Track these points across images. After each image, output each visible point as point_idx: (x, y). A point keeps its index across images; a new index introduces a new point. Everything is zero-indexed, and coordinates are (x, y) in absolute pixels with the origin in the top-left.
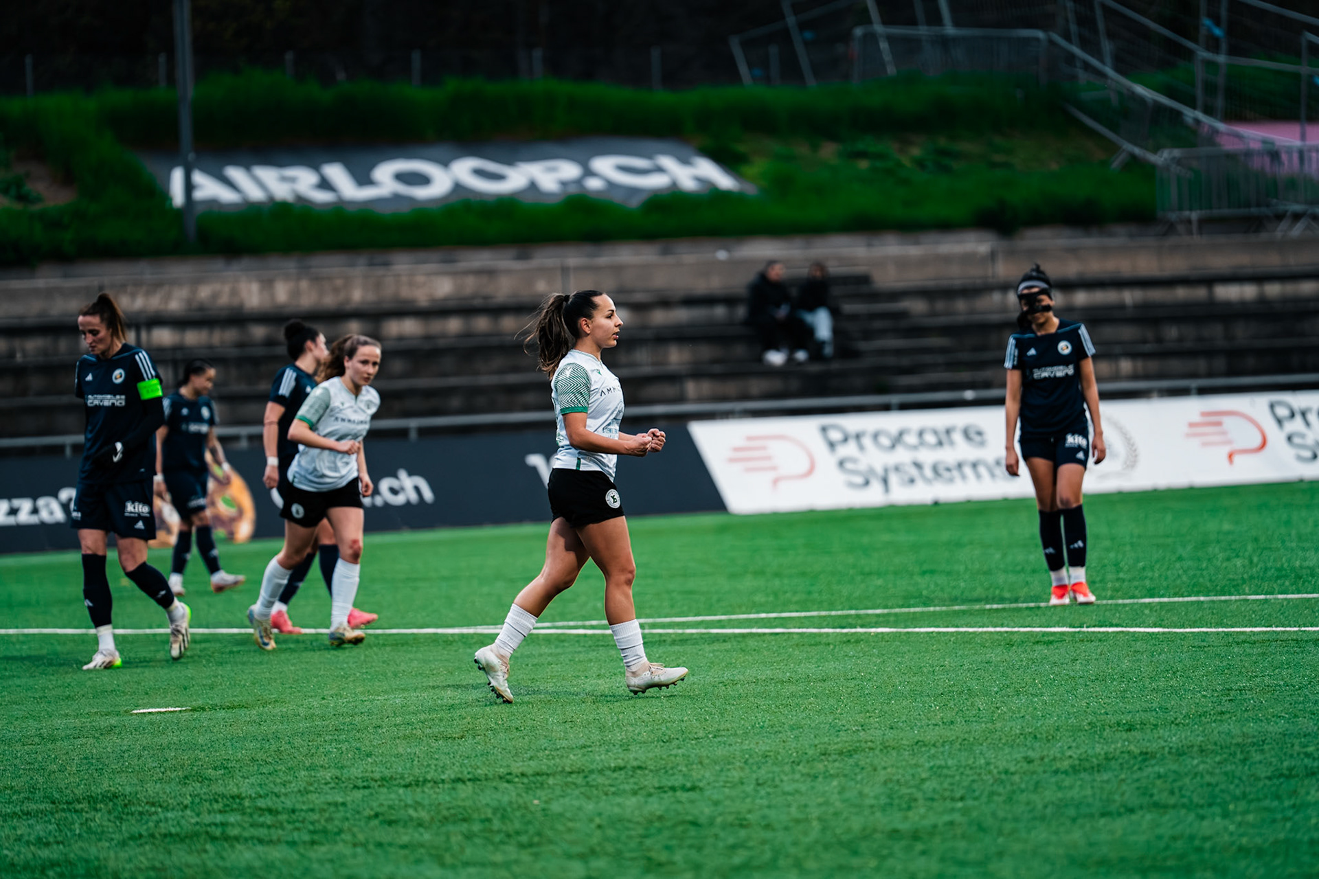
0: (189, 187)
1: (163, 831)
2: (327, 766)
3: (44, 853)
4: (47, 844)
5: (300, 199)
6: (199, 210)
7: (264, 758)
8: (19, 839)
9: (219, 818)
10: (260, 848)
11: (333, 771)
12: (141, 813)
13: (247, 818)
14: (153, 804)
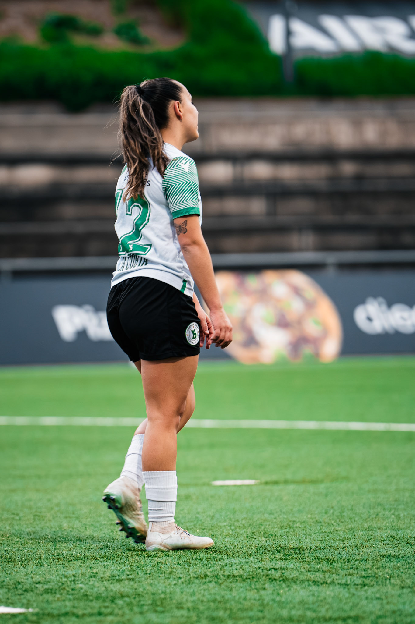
0: (289, 33)
1: (227, 573)
2: (384, 528)
3: (116, 587)
4: (120, 581)
5: (392, 48)
6: (298, 56)
7: (327, 521)
8: (94, 575)
9: (279, 565)
10: (314, 588)
11: (389, 532)
12: (208, 559)
13: (306, 566)
14: (220, 553)
